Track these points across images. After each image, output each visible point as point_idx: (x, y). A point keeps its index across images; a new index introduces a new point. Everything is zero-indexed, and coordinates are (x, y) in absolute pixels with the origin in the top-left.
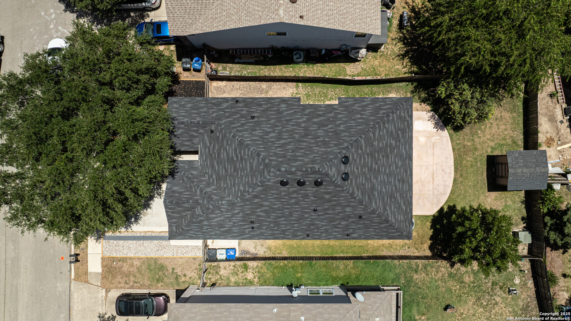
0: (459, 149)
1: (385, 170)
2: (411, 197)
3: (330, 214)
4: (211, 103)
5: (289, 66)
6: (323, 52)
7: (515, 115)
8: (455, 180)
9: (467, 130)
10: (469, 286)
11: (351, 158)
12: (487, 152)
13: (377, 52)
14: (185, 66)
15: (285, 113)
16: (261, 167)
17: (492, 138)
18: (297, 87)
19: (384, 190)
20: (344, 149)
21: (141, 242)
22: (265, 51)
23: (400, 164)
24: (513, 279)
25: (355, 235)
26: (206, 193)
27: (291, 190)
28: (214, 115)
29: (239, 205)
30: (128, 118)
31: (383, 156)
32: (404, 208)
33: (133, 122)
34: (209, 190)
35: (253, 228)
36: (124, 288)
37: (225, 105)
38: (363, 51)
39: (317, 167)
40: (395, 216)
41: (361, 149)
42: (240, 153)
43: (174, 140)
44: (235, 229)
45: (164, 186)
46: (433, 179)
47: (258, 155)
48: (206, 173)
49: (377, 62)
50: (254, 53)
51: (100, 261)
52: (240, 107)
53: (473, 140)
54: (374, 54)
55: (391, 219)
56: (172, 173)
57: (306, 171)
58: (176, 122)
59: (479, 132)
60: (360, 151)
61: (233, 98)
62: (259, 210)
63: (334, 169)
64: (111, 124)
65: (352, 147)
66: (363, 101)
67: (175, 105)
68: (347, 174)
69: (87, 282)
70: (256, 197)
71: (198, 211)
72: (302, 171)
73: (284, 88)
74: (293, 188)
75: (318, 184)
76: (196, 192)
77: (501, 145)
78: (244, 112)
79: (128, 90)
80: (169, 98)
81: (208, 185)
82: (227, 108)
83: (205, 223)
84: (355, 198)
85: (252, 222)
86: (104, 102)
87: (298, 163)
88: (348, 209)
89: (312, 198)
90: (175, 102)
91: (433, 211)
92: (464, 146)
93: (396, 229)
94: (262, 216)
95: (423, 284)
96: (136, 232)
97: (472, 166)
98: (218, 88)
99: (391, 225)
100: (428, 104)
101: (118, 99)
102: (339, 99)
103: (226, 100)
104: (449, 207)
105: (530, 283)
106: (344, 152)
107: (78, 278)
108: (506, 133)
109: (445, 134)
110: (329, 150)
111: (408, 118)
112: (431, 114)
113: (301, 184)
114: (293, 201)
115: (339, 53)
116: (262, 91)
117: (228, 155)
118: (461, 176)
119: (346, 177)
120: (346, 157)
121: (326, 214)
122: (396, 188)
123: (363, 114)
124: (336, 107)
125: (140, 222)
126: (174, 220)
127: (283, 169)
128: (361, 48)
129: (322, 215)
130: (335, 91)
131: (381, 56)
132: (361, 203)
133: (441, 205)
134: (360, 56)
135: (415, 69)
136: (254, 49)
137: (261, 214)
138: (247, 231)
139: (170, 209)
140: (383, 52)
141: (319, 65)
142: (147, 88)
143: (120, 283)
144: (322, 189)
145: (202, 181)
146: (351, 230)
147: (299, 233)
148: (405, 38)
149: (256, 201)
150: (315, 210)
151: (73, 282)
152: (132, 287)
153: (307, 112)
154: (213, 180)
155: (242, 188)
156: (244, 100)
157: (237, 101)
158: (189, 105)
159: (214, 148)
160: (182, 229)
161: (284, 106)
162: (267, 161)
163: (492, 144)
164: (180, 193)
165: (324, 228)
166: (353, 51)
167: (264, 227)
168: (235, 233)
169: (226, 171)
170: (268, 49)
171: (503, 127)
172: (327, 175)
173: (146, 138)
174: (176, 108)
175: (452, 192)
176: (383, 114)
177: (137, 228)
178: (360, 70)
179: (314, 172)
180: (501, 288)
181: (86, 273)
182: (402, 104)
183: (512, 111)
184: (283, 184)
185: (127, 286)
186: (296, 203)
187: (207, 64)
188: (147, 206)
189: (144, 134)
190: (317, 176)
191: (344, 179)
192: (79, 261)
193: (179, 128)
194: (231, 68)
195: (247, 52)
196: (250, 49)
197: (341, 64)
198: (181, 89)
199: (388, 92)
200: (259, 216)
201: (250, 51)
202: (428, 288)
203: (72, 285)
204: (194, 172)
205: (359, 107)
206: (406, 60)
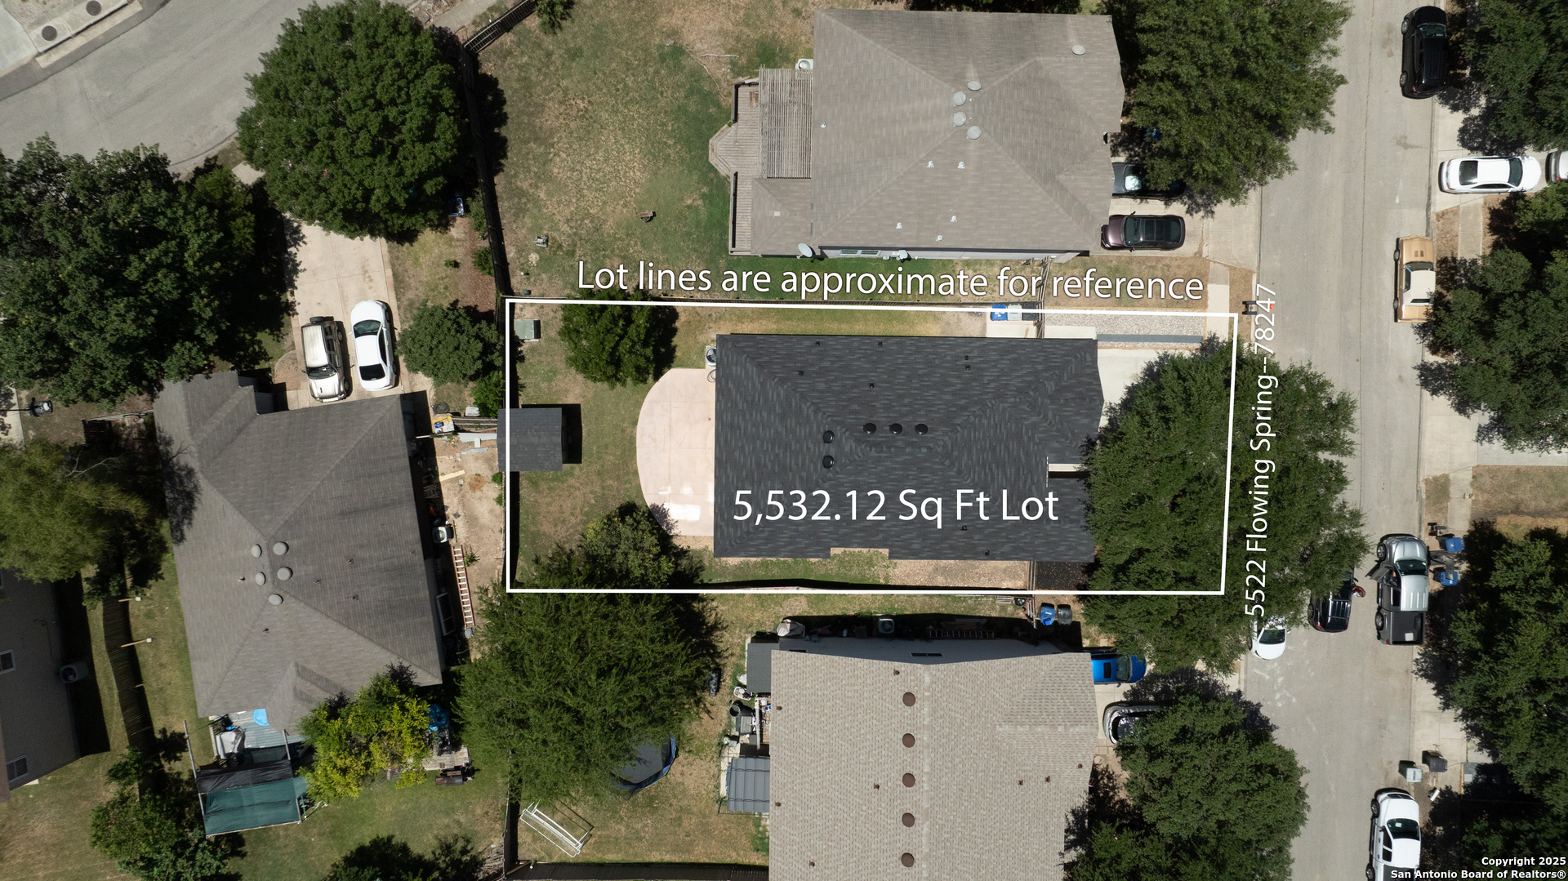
0: (627, 473)
1: (762, 446)
2: (717, 401)
3: (848, 379)
4: (1026, 551)
5: (900, 613)
6: (845, 633)
7: (533, 529)
8: (635, 423)
9: (614, 505)
10: (613, 251)
11: (820, 464)
12: (581, 469)
13: (758, 633)
14: (1067, 613)
15: (914, 534)
16: (955, 453)
17: (572, 490)
18: (887, 578)
19: (765, 414)
20: (830, 479)
21: (1142, 333)
22: (939, 635)
23: (737, 454)
24: (540, 260)
25: (807, 343)
26: (1039, 415)
27: (910, 419)
28: (1023, 534)
29: (990, 396)
30: (1151, 528)
31: (765, 466)
32: (731, 385)
33: (1144, 522)
34: (1034, 419)
35: (967, 358)
36: (1172, 258)
37: (1006, 548)
38: (783, 632)
39: (873, 453)
40: (747, 373)
41: (801, 478)
42: (986, 475)
43: (1085, 496)
44: (993, 356)
45: (1104, 422)
46: (670, 427)
47: (959, 472)
48: (1038, 444)
49: (758, 616)
50: (956, 632)
51: (1209, 302)
52: (983, 545)
53: (603, 488)
54: (762, 629)
55: (752, 369)
56: (1091, 444)
57: (889, 447)
58: (1083, 523)
59: (593, 501)
60: (804, 474)
61: (994, 559)
62: (959, 386)
63: (847, 449)
64: (1178, 520)
65: (817, 482)
66: (792, 551)
67: (1083, 549)
68: (827, 441)
69: (1232, 269)
70: (964, 408)
71: (1051, 386)
72: (895, 447)
73: (908, 575)
74: (907, 422)
75: (871, 427)
76: (1054, 415)
77: (556, 479)
78: (977, 537)
79: (1152, 571)
80: (1092, 561)
81: (1034, 426)
82: (1003, 544)
83: (1040, 367)
84: (813, 403)
85: (968, 367)
86: (1186, 553)
87: (901, 459)
88: (822, 386)
89: (877, 405)
90: (1084, 554)
91: (671, 375)
92: (618, 479)
93: (744, 352)
94: (954, 376)
95: (689, 257)
96: (1151, 348)
97: (606, 446)
98: (1015, 576)
99: (753, 359)
100: (676, 547)
101: (1168, 558)
102: (828, 556)
103: (1005, 557)
104: (644, 381)
105: (511, 253)
106: (830, 475)
107: (1246, 276)
108: (549, 499)
109: (650, 500)
110: (852, 478)
111: (723, 524)
112: (674, 532)
113: (896, 427)
114: (906, 401)
115: (819, 630)
116: (945, 572)
117: (1005, 473)
118: (623, 431)
119: (827, 436)
120: (826, 466)
121: (854, 379)
122: (744, 416)
123: (795, 531)
124: (835, 543)
125: (1145, 366)
126: (1088, 371)
127: (924, 450)
128: (786, 637)
129: (861, 377)
130: (827, 570)
131: (751, 625)
132: (803, 397)
133: (657, 384)
134: (788, 626)
135: (695, 605)
136: (956, 638)
137: (955, 381)
138: (976, 353)
139: (1094, 390)
140: (747, 632)
141: (852, 613)
142: (1125, 574)
143: (1179, 267)
144: (864, 419)
145: (1043, 432)
146: (814, 351)
147: (895, 347)
148: (712, 656)
149: (963, 402)
150: (872, 385)
151: (1254, 268)
152: (1159, 259)
153: (881, 536)
154: (1027, 433)
155: (985, 421)
156: (976, 557)
157: (987, 554)
158: (1062, 548)
159: (1025, 482)
160: (1076, 357)
161: (915, 546)
162: (947, 463)
163: (572, 481)
164: (1078, 414)
165: (856, 356)
166: (798, 632)
167: (948, 358)
168: (994, 350)
169: (1007, 447)
170: (933, 638)
171: (552, 509)
172: (858, 441)
173: (1125, 500)
174: (1083, 545)
175: (639, 405)
176: (763, 531)
177: (1149, 354)
178: (786, 604)
179: (877, 445)
180: (560, 246)
181: (1232, 283)
182: (732, 546)
183: (537, 535)
184: (922, 428)
185: (1167, 262)
186: (901, 396)
187: (1032, 614)
188: (1132, 391)
189: (1129, 505)
190: (872, 439)
191: (831, 433)
192: (1244, 303)
193: (1078, 513)
194: (993, 609)
195: (968, 633)
196: (962, 638)
197: (815, 614)
198: (1074, 575)
199: (740, 568)
200: (958, 377)
201: (962, 635)
202: (682, 251)
203: (1256, 263)
204: (1056, 445)
205: (800, 543)
206: (711, 620)
